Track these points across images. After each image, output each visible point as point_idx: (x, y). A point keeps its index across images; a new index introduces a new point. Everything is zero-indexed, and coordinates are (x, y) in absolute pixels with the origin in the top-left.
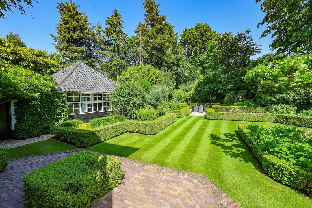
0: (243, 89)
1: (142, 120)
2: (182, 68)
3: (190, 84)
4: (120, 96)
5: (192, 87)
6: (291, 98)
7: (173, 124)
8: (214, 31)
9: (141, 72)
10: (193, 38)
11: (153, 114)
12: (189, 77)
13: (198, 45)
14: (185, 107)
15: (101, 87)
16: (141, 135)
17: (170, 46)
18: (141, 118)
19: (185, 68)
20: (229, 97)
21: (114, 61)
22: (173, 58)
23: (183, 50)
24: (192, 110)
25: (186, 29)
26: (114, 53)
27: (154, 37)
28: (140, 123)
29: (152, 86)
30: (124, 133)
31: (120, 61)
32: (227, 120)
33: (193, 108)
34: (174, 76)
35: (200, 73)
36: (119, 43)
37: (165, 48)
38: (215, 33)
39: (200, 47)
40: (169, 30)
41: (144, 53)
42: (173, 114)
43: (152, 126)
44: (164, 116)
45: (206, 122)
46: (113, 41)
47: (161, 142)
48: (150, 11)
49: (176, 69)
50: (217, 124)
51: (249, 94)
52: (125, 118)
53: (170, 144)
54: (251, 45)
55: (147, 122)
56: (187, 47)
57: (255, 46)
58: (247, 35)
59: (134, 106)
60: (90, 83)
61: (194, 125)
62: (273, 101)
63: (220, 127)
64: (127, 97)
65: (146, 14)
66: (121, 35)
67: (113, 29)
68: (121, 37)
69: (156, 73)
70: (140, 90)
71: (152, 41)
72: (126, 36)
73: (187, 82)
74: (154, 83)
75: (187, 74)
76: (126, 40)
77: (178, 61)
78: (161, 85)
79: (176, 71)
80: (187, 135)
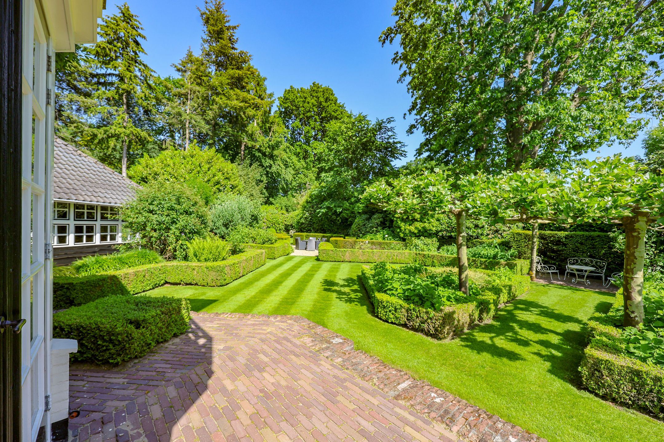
0: (379, 213)
1: (199, 261)
2: (281, 165)
3: (293, 196)
4: (151, 212)
5: (298, 204)
6: (434, 229)
7: (260, 269)
8: (341, 104)
9: (190, 163)
10: (303, 109)
11: (223, 249)
12: (294, 183)
13: (312, 123)
14: (282, 239)
15: (97, 190)
16: (197, 287)
17: (257, 117)
18: (196, 256)
19: (286, 166)
20: (359, 225)
21: (116, 126)
22: (262, 141)
23: (283, 129)
24: (295, 246)
25: (291, 87)
26: (115, 108)
27: (223, 91)
28: (196, 265)
29: (215, 195)
30: (159, 286)
31: (132, 129)
32: (350, 262)
33: (296, 242)
34: (264, 178)
35: (314, 178)
36: (131, 87)
37: (245, 119)
38: (342, 107)
39: (316, 129)
40: (257, 83)
41: (199, 122)
42: (259, 251)
43: (220, 270)
44: (241, 254)
45: (317, 264)
46: (114, 79)
47: (237, 295)
48: (218, 35)
49: (268, 164)
50: (334, 268)
51: (387, 221)
52: (160, 258)
53: (254, 297)
54: (394, 143)
55: (209, 264)
56: (291, 122)
57: (399, 145)
58: (389, 126)
59: (181, 233)
60: (65, 179)
61: (296, 270)
62: (413, 233)
63: (337, 271)
64: (167, 216)
65: (206, 37)
66: (137, 69)
67: (116, 48)
68: (138, 74)
69: (226, 170)
70: (196, 203)
71: (217, 99)
72: (153, 74)
73: (289, 193)
74: (220, 191)
75: (289, 177)
76: (151, 82)
77: (273, 148)
78: (235, 194)
79: (268, 169)
80: (284, 284)
